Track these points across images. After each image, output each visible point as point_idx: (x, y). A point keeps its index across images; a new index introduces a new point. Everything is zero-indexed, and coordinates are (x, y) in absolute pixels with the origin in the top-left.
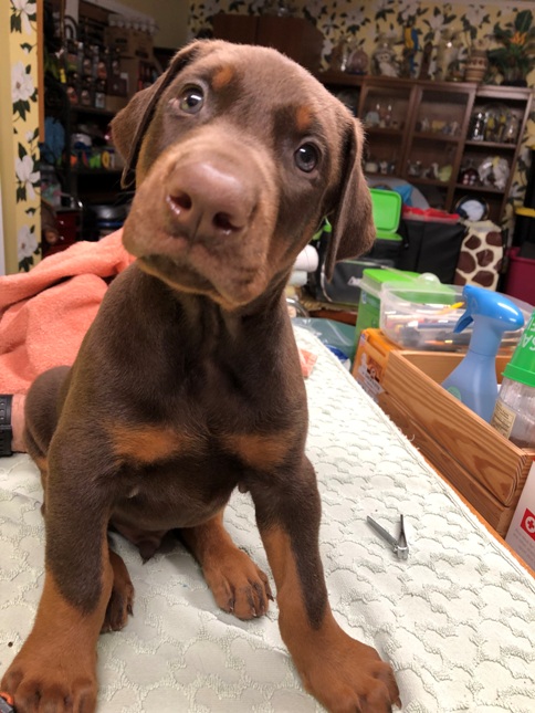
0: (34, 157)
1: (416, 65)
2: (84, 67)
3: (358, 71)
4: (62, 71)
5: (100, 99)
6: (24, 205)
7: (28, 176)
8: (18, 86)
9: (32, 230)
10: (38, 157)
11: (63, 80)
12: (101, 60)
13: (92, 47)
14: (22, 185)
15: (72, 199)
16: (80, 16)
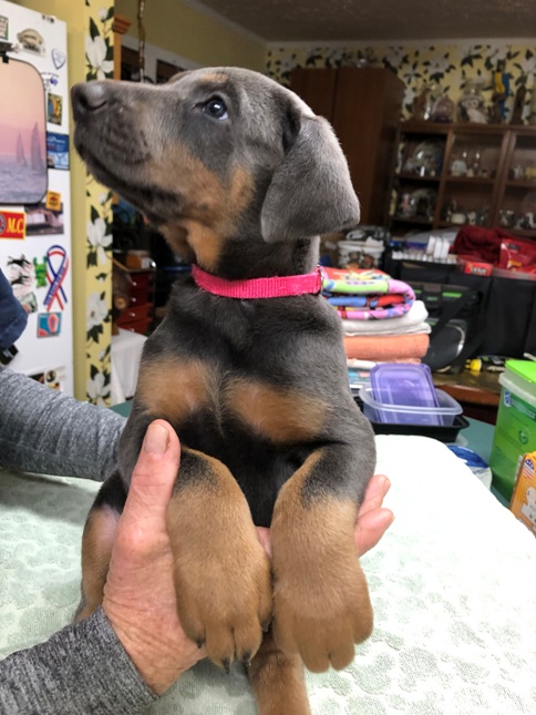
0: (106, 220)
1: (507, 110)
3: (443, 119)
6: (94, 271)
7: (99, 240)
9: (102, 296)
10: (110, 220)
14: (94, 250)
16: (159, 76)
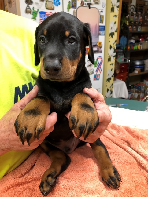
0: (114, 48)
2: (135, 19)
4: (128, 22)
5: (140, 28)
6: (110, 63)
7: (112, 54)
8: (112, 28)
9: (112, 70)
10: (115, 48)
11: (128, 24)
12: (141, 16)
13: (138, 13)
14: (110, 57)
15: (127, 59)
16: (137, 4)
